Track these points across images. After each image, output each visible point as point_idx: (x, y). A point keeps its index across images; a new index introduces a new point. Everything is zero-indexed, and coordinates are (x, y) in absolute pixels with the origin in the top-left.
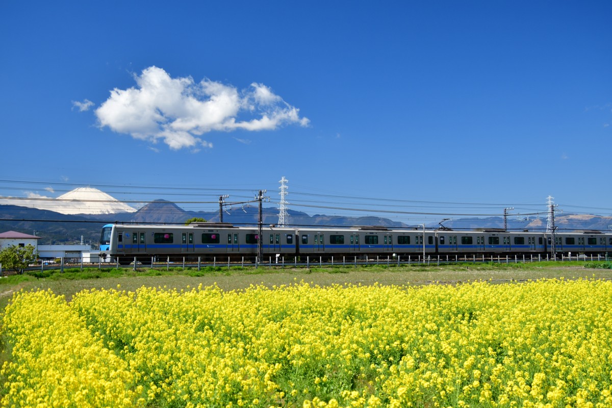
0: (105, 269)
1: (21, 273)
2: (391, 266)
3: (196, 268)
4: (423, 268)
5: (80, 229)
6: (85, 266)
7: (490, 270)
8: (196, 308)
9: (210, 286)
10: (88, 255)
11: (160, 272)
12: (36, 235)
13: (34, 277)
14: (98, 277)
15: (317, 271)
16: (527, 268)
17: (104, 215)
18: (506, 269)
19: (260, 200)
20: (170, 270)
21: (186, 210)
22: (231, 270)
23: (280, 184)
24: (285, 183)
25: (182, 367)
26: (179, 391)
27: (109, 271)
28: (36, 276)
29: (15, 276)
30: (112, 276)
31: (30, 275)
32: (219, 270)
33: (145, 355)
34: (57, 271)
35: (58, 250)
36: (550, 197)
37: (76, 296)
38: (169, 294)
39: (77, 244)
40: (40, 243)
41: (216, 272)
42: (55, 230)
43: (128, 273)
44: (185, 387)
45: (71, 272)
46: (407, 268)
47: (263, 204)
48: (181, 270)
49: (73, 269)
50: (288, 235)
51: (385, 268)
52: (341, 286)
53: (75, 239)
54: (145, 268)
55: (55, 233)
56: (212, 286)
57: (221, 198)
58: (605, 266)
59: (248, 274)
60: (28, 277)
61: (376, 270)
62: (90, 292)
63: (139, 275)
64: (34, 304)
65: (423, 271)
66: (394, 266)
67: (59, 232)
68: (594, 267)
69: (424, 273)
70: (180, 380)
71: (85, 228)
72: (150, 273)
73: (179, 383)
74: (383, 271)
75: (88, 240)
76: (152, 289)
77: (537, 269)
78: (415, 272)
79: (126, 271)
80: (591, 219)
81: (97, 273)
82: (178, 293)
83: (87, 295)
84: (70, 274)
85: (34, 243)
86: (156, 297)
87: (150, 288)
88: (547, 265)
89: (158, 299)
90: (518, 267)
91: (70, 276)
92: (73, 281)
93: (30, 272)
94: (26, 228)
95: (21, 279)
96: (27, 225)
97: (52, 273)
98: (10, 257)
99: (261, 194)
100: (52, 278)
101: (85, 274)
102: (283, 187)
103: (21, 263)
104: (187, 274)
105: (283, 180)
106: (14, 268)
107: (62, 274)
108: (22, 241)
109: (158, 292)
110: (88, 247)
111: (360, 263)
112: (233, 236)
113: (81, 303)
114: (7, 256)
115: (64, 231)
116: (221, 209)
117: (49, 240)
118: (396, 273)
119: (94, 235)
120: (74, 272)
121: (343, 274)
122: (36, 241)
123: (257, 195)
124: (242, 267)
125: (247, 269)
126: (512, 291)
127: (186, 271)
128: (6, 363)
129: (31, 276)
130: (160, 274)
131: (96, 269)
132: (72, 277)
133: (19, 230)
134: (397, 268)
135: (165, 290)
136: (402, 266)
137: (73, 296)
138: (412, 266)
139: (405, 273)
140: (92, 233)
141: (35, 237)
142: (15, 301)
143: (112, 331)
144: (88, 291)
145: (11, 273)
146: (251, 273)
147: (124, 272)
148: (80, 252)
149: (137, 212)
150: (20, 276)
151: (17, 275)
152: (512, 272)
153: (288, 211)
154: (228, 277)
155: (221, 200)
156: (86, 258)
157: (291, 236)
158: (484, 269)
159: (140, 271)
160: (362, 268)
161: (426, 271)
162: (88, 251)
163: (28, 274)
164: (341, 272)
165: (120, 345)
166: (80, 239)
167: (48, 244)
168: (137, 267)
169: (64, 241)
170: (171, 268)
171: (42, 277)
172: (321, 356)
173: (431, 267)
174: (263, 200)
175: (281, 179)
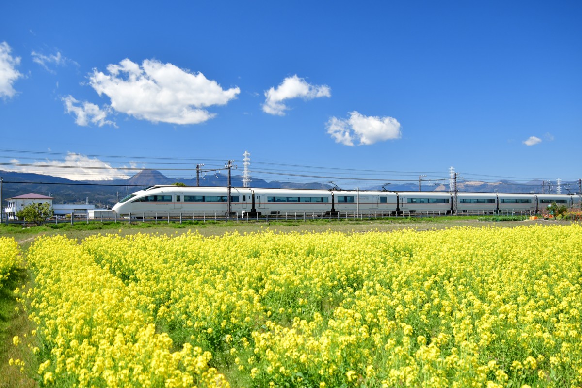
0: (106, 222)
1: (40, 225)
2: (332, 221)
3: (179, 222)
4: (357, 222)
5: (85, 192)
6: (91, 220)
7: (408, 223)
8: (184, 248)
9: (193, 233)
10: (93, 212)
11: (150, 225)
12: (51, 196)
13: (50, 228)
14: (101, 229)
15: (274, 225)
16: (437, 221)
17: (104, 181)
18: (420, 223)
19: (229, 168)
20: (158, 223)
22: (206, 223)
23: (244, 157)
25: (179, 292)
26: (178, 312)
27: (109, 224)
28: (52, 227)
29: (36, 227)
30: (112, 228)
31: (47, 226)
32: (197, 223)
33: (146, 283)
34: (68, 223)
35: (68, 208)
36: (452, 168)
37: (85, 240)
38: (161, 239)
39: (83, 203)
40: (54, 203)
41: (195, 225)
42: (66, 193)
43: (124, 225)
44: (182, 309)
45: (80, 224)
46: (345, 222)
47: (232, 171)
48: (167, 224)
49: (81, 222)
51: (328, 221)
52: (299, 233)
53: (82, 200)
54: (138, 222)
55: (66, 195)
56: (194, 233)
57: (198, 166)
58: (493, 220)
59: (220, 226)
60: (45, 228)
61: (321, 223)
62: (97, 237)
63: (133, 227)
64: (51, 246)
65: (357, 224)
66: (335, 221)
67: (69, 195)
68: (486, 220)
69: (358, 225)
70: (177, 304)
71: (89, 191)
72: (142, 226)
73: (177, 306)
74: (326, 224)
75: (92, 201)
76: (147, 235)
77: (444, 222)
78: (351, 225)
79: (123, 224)
80: (481, 185)
81: (100, 226)
82: (168, 237)
83: (95, 239)
84: (79, 226)
85: (50, 202)
86: (150, 240)
87: (145, 234)
88: (451, 219)
89: (151, 242)
90: (429, 221)
91: (79, 228)
92: (81, 231)
93: (47, 224)
94: (43, 191)
95: (40, 229)
96: (44, 188)
97: (65, 226)
98: (31, 213)
99: (230, 163)
100: (64, 229)
101: (91, 226)
102: (246, 159)
103: (40, 217)
104: (171, 226)
105: (246, 153)
106: (34, 221)
107: (72, 226)
108: (40, 201)
109: (151, 237)
110: (93, 206)
111: (308, 218)
113: (89, 246)
114: (29, 212)
115: (73, 194)
116: (198, 175)
117: (61, 201)
118: (337, 226)
119: (96, 197)
120: (81, 224)
121: (295, 227)
122: (51, 201)
123: (227, 163)
124: (215, 221)
125: (219, 223)
126: (434, 236)
127: (171, 224)
128: (30, 289)
129: (48, 228)
130: (150, 227)
131: (100, 222)
132: (80, 229)
133: (38, 193)
134: (336, 223)
135: (157, 236)
136: (341, 220)
137: (83, 240)
138: (349, 220)
139: (343, 225)
140: (94, 195)
141: (50, 198)
142: (36, 243)
143: (116, 267)
144: (95, 236)
145: (32, 225)
146: (222, 226)
147: (121, 225)
148: (86, 210)
149: (130, 179)
150: (39, 227)
151: (37, 227)
152: (425, 224)
153: (250, 178)
154: (204, 229)
155: (198, 168)
156: (91, 214)
158: (404, 223)
159: (134, 224)
160: (310, 222)
161: (360, 224)
162: (92, 209)
163: (45, 225)
164: (294, 225)
165: (124, 277)
166: (85, 200)
167: (61, 204)
168: (132, 221)
169: (73, 201)
170: (158, 222)
171: (57, 228)
172: (293, 285)
173: (364, 221)
174: (232, 168)
175: (245, 153)
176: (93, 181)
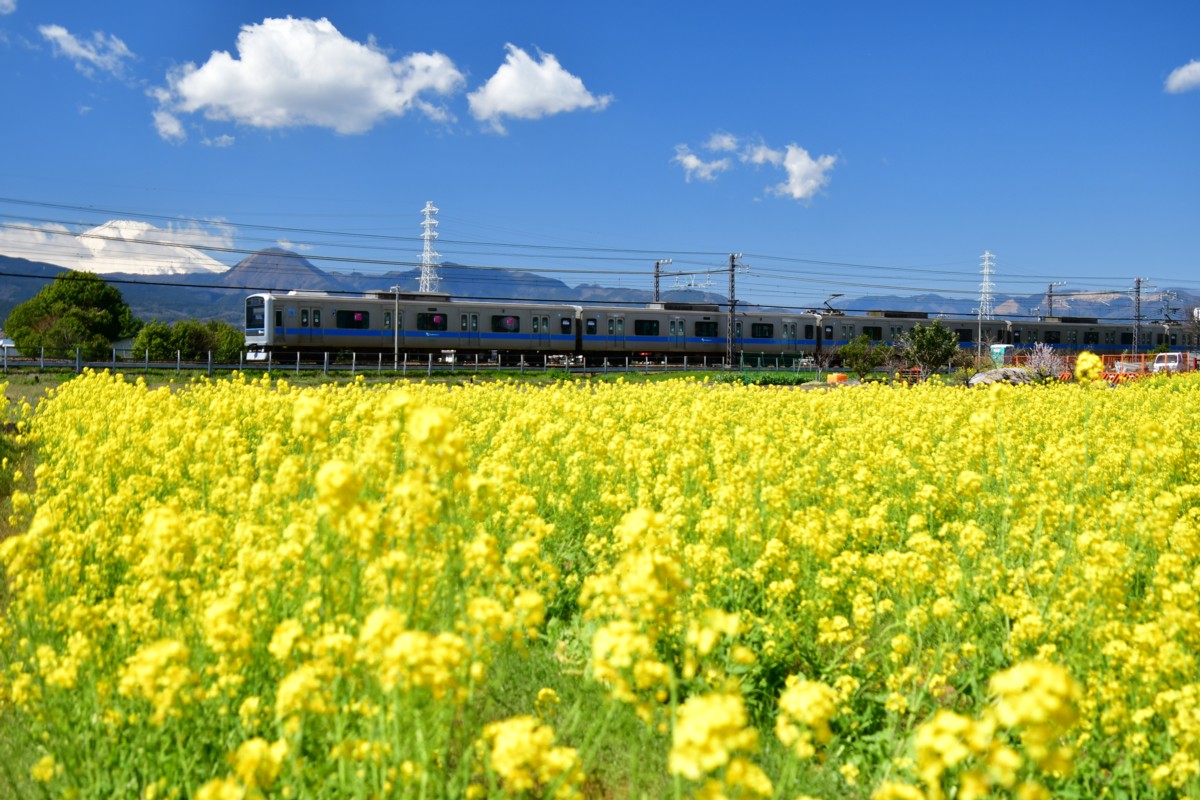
21: (326, 271)
24: (432, 214)
50: (563, 319)
102: (428, 222)
105: (428, 208)
112: (470, 318)
157: (569, 320)
175: (425, 207)
176: (135, 275)
